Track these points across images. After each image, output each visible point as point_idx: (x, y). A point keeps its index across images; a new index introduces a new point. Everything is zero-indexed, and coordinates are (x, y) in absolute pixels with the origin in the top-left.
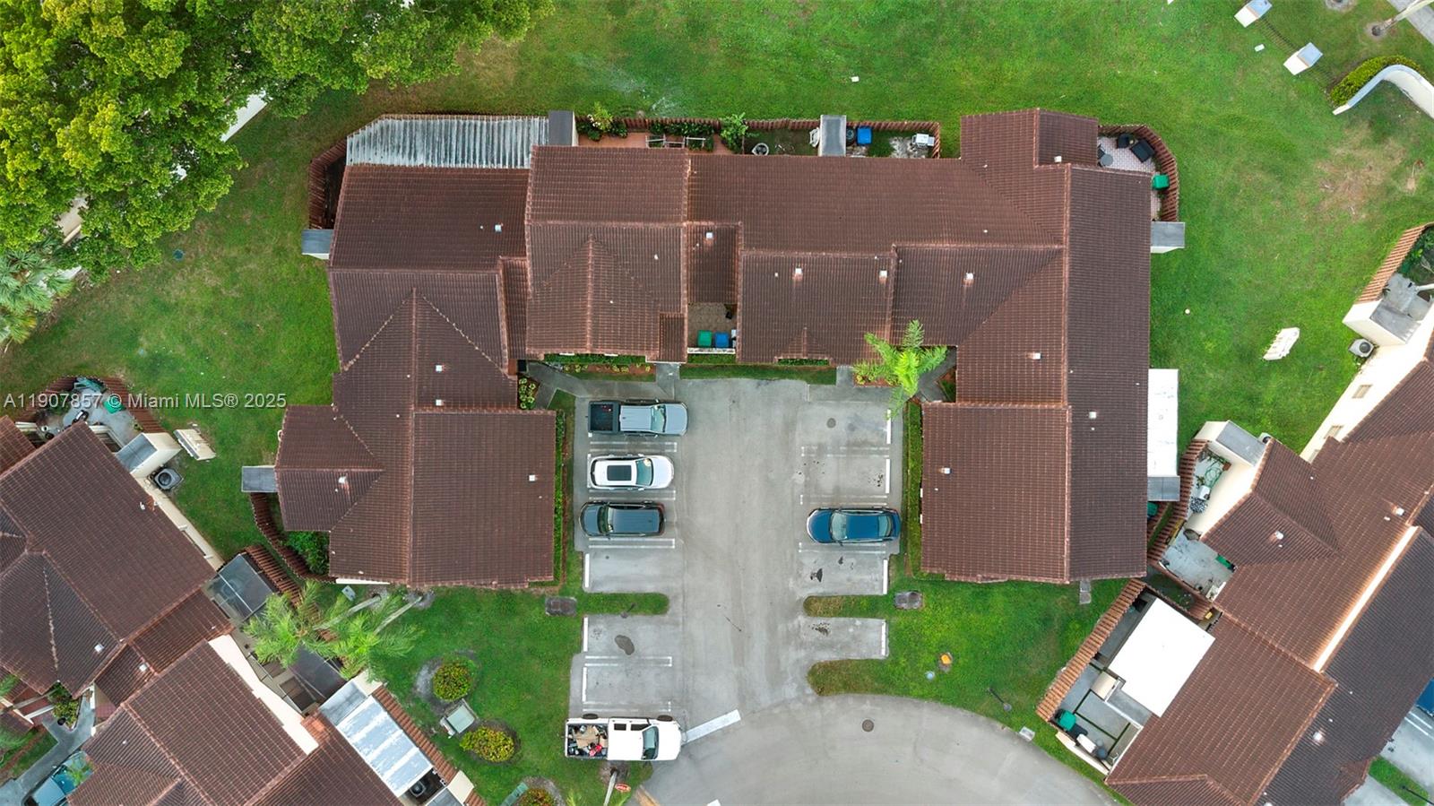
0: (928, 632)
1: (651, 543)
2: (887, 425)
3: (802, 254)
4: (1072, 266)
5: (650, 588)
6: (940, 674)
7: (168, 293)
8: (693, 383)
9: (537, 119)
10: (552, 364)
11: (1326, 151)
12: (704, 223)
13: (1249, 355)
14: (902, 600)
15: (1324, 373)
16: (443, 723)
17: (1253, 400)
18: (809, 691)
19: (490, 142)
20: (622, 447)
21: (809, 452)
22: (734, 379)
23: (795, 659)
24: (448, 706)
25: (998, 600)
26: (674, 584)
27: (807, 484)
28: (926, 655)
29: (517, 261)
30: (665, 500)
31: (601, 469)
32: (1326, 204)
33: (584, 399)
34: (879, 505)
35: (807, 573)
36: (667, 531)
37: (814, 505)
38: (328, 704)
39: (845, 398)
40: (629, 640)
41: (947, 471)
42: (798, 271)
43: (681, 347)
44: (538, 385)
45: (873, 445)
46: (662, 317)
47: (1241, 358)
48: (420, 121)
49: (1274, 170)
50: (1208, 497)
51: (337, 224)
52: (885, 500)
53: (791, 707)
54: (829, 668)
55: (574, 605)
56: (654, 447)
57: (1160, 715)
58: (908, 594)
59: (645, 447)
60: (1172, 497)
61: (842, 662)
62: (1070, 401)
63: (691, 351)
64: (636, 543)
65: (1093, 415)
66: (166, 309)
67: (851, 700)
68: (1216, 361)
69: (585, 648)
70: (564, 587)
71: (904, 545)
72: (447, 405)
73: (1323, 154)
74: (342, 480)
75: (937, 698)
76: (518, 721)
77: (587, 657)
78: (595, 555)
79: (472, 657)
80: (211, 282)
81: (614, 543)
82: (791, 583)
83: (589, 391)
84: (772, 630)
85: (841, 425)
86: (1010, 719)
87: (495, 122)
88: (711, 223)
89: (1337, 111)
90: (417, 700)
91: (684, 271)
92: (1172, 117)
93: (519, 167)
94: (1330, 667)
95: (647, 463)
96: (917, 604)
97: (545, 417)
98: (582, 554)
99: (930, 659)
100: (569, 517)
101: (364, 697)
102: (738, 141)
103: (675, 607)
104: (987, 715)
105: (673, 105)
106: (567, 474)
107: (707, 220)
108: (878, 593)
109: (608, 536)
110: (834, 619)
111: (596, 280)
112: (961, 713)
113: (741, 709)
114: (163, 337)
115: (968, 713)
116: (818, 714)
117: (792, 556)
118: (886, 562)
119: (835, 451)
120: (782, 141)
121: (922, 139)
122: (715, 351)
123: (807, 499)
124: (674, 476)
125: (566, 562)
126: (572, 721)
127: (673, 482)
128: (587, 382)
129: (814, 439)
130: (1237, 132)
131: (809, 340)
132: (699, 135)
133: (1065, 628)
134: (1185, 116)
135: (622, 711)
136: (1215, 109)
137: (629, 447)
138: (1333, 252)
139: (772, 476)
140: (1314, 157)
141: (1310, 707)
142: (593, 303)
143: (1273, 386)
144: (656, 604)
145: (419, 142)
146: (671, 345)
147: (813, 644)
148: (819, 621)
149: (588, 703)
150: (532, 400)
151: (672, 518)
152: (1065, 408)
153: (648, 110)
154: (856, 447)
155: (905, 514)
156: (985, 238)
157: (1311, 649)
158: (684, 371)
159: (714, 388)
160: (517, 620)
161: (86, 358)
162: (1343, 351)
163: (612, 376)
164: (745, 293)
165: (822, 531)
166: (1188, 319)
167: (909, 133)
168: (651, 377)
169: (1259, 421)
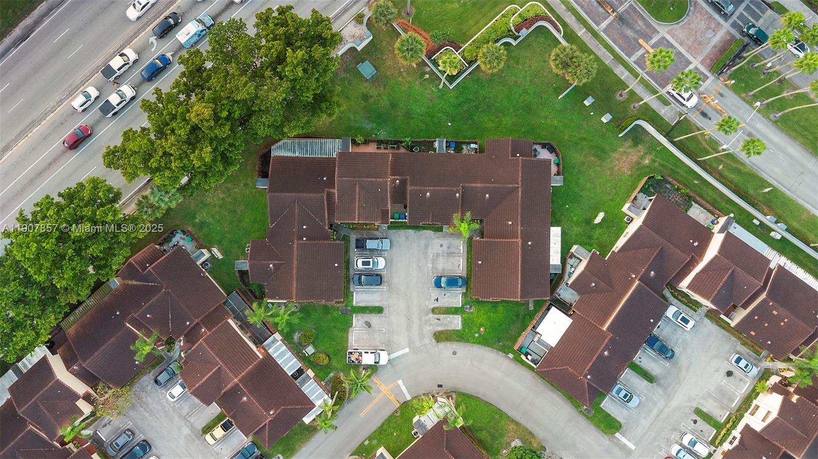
0: (476, 320)
1: (377, 288)
2: (461, 246)
3: (430, 188)
4: (522, 192)
5: (377, 304)
6: (480, 335)
7: (206, 200)
8: (392, 231)
9: (338, 140)
10: (342, 225)
11: (616, 150)
12: (396, 177)
13: (589, 221)
14: (467, 308)
15: (615, 228)
16: (304, 351)
17: (590, 237)
18: (434, 341)
19: (321, 148)
20: (367, 254)
21: (433, 256)
22: (407, 230)
23: (429, 330)
24: (305, 346)
25: (500, 308)
26: (385, 303)
27: (432, 267)
28: (475, 328)
29: (332, 190)
30: (382, 273)
31: (360, 262)
32: (616, 168)
33: (353, 237)
34: (458, 275)
35: (433, 299)
36: (383, 284)
37: (436, 275)
38: (265, 343)
39: (446, 237)
40: (369, 323)
41: (480, 262)
42: (428, 194)
43: (388, 220)
44: (337, 232)
45: (456, 254)
46: (381, 209)
47: (586, 222)
48: (297, 141)
49: (597, 156)
50: (574, 272)
51: (269, 177)
52: (460, 273)
53: (427, 346)
54: (441, 333)
55: (350, 310)
56: (378, 254)
57: (554, 347)
58: (469, 306)
59: (375, 254)
60: (559, 272)
61: (445, 330)
62: (521, 238)
63: (391, 220)
64: (372, 288)
65: (530, 243)
66: (205, 205)
67: (448, 344)
68: (577, 224)
69: (354, 326)
70: (346, 304)
71: (467, 289)
72: (307, 240)
73: (615, 151)
74: (271, 266)
75: (479, 343)
76: (330, 351)
77: (355, 329)
78: (357, 292)
79: (314, 329)
80: (221, 196)
81: (364, 288)
82: (427, 302)
83: (355, 234)
84: (420, 320)
85: (445, 247)
86: (505, 350)
87: (323, 141)
88: (398, 177)
89: (620, 136)
90: (294, 344)
91: (389, 195)
92: (562, 138)
93: (331, 156)
94: (608, 329)
95: (376, 260)
96: (472, 310)
97: (341, 243)
98: (353, 292)
99: (476, 330)
100: (348, 279)
101: (278, 341)
102: (408, 146)
103: (385, 311)
104: (497, 349)
105: (385, 133)
106: (348, 264)
107: (397, 176)
108: (458, 306)
109: (362, 286)
110: (442, 315)
111: (359, 198)
112: (488, 348)
113: (409, 347)
114: (205, 215)
115: (490, 348)
116: (436, 349)
117: (427, 293)
118: (461, 295)
119: (443, 256)
120: (424, 146)
121: (473, 146)
122: (400, 220)
123: (433, 273)
124: (386, 264)
125: (348, 295)
126: (349, 351)
127: (385, 267)
128: (355, 231)
129: (435, 251)
130: (584, 143)
131: (432, 217)
132: (394, 144)
133: (524, 318)
134: (567, 137)
135: (367, 348)
136: (577, 135)
137: (369, 254)
138: (618, 185)
139: (420, 264)
140: (612, 152)
141: (603, 343)
142: (358, 206)
143: (597, 232)
144: (379, 310)
145: (296, 148)
146: (384, 219)
147: (435, 324)
148: (437, 316)
149: (355, 345)
150: (335, 237)
151: (385, 279)
152: (519, 240)
153: (376, 135)
154: (450, 254)
155: (467, 277)
156: (493, 183)
157: (603, 324)
158: (389, 228)
159: (400, 233)
160: (330, 316)
161: (178, 223)
162: (622, 221)
163: (363, 229)
164: (410, 201)
165: (438, 284)
166: (567, 209)
167: (469, 143)
168: (377, 230)
169: (592, 245)
